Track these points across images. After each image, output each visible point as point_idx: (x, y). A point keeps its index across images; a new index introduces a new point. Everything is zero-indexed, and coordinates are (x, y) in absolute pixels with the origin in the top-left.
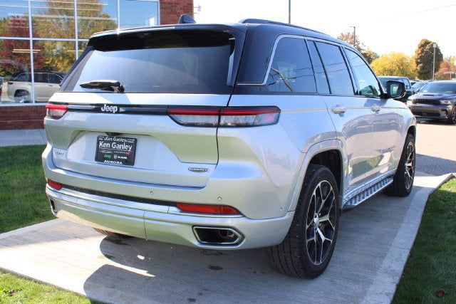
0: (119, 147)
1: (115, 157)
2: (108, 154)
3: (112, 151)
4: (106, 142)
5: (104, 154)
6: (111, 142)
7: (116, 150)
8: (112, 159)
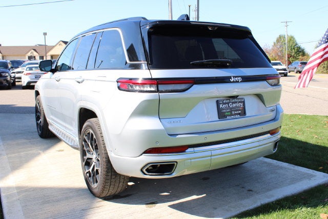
0: (234, 105)
1: (233, 113)
2: (228, 112)
3: (230, 109)
4: (225, 104)
5: (225, 112)
6: (228, 103)
7: (233, 108)
8: (231, 115)
